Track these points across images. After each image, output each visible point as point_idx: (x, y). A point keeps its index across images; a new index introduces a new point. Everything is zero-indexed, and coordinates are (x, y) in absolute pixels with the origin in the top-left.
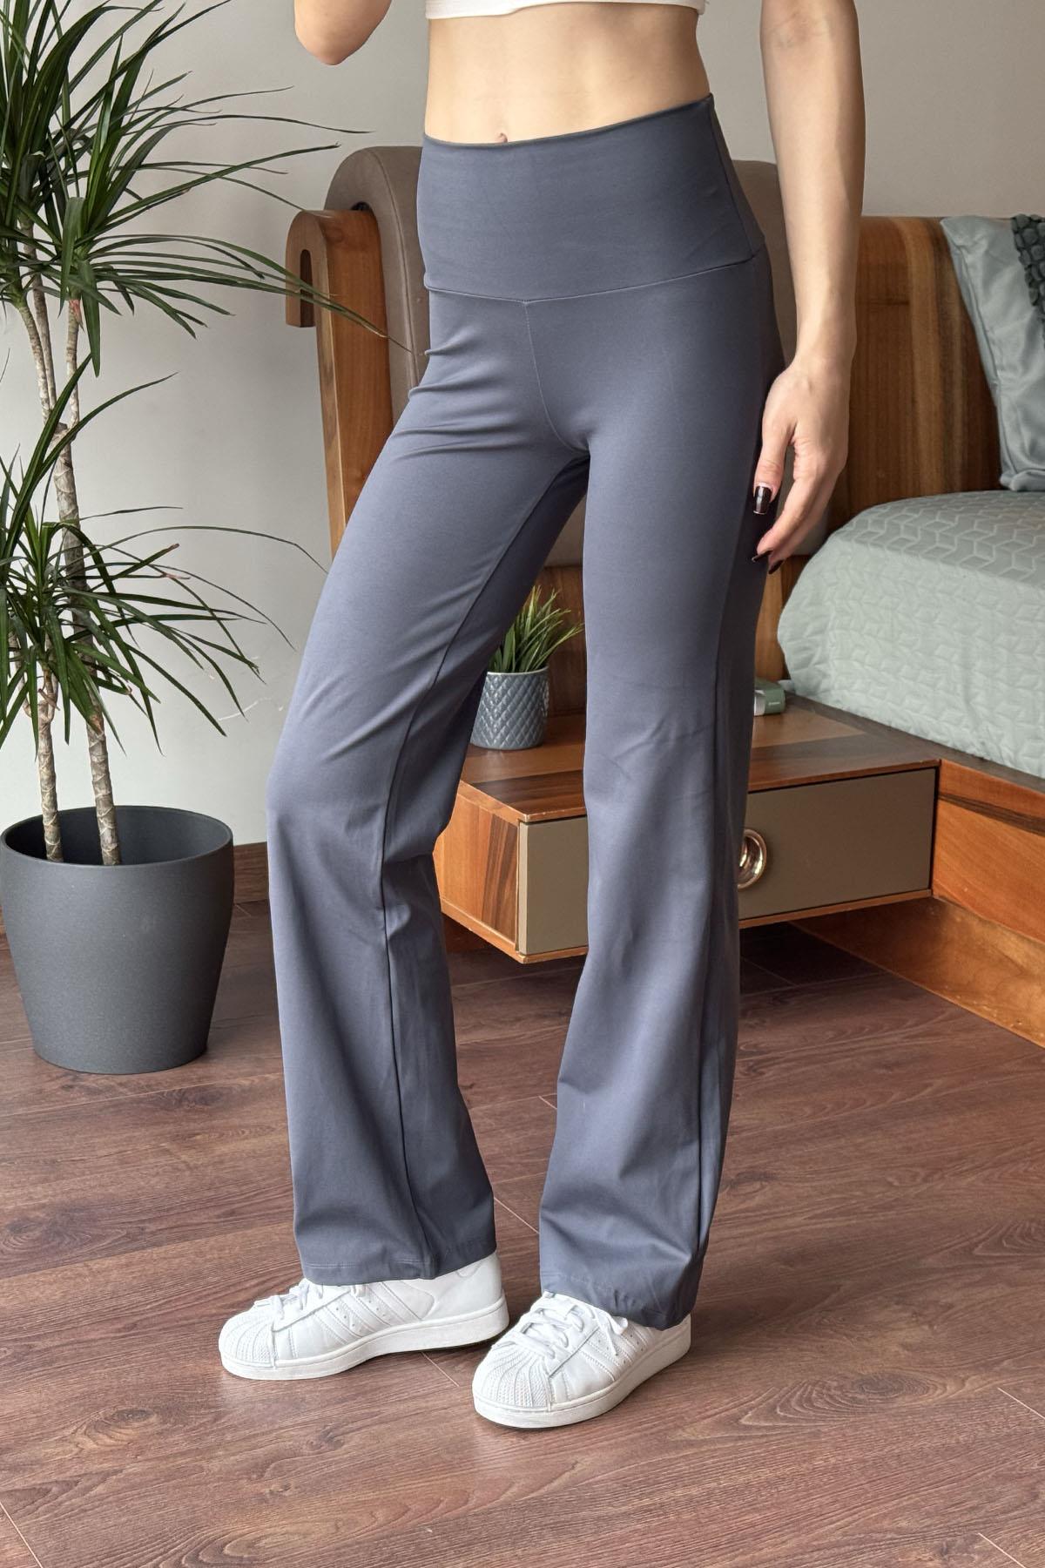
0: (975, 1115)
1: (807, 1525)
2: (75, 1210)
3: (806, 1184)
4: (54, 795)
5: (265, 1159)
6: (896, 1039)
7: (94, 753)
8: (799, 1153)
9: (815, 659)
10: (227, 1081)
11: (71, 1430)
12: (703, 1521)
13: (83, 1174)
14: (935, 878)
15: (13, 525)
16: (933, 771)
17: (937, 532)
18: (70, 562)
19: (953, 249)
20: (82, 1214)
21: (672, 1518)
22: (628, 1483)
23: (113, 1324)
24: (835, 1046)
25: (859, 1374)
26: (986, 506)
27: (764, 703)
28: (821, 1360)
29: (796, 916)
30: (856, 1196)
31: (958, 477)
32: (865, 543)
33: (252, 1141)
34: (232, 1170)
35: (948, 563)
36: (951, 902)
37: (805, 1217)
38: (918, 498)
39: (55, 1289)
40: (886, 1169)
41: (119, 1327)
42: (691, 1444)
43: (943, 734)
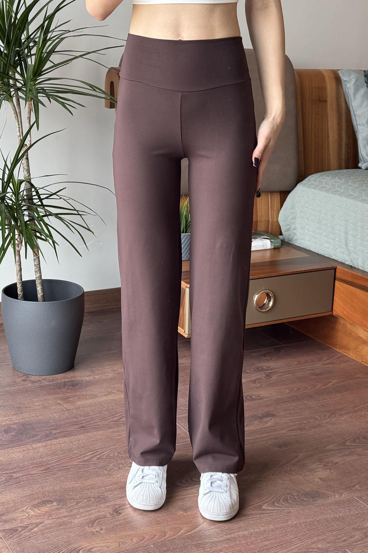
0: (347, 393)
1: (286, 546)
2: (27, 425)
3: (286, 418)
4: (21, 276)
5: (94, 407)
6: (319, 365)
7: (35, 261)
8: (284, 406)
9: (292, 229)
10: (81, 378)
11: (25, 508)
12: (249, 544)
13: (30, 412)
14: (334, 308)
15: (7, 180)
16: (334, 270)
17: (336, 184)
18: (27, 194)
19: (343, 81)
20: (29, 426)
21: (238, 543)
22: (222, 530)
23: (40, 468)
24: (297, 367)
25: (304, 490)
26: (354, 175)
27: (273, 244)
28: (291, 484)
29: (284, 321)
30: (304, 423)
31: (343, 164)
32: (310, 187)
33: (90, 400)
34: (82, 411)
35: (340, 196)
36: (339, 317)
37: (286, 430)
38: (329, 171)
39: (20, 454)
40: (315, 413)
41: (43, 469)
42: (245, 515)
43: (337, 257)
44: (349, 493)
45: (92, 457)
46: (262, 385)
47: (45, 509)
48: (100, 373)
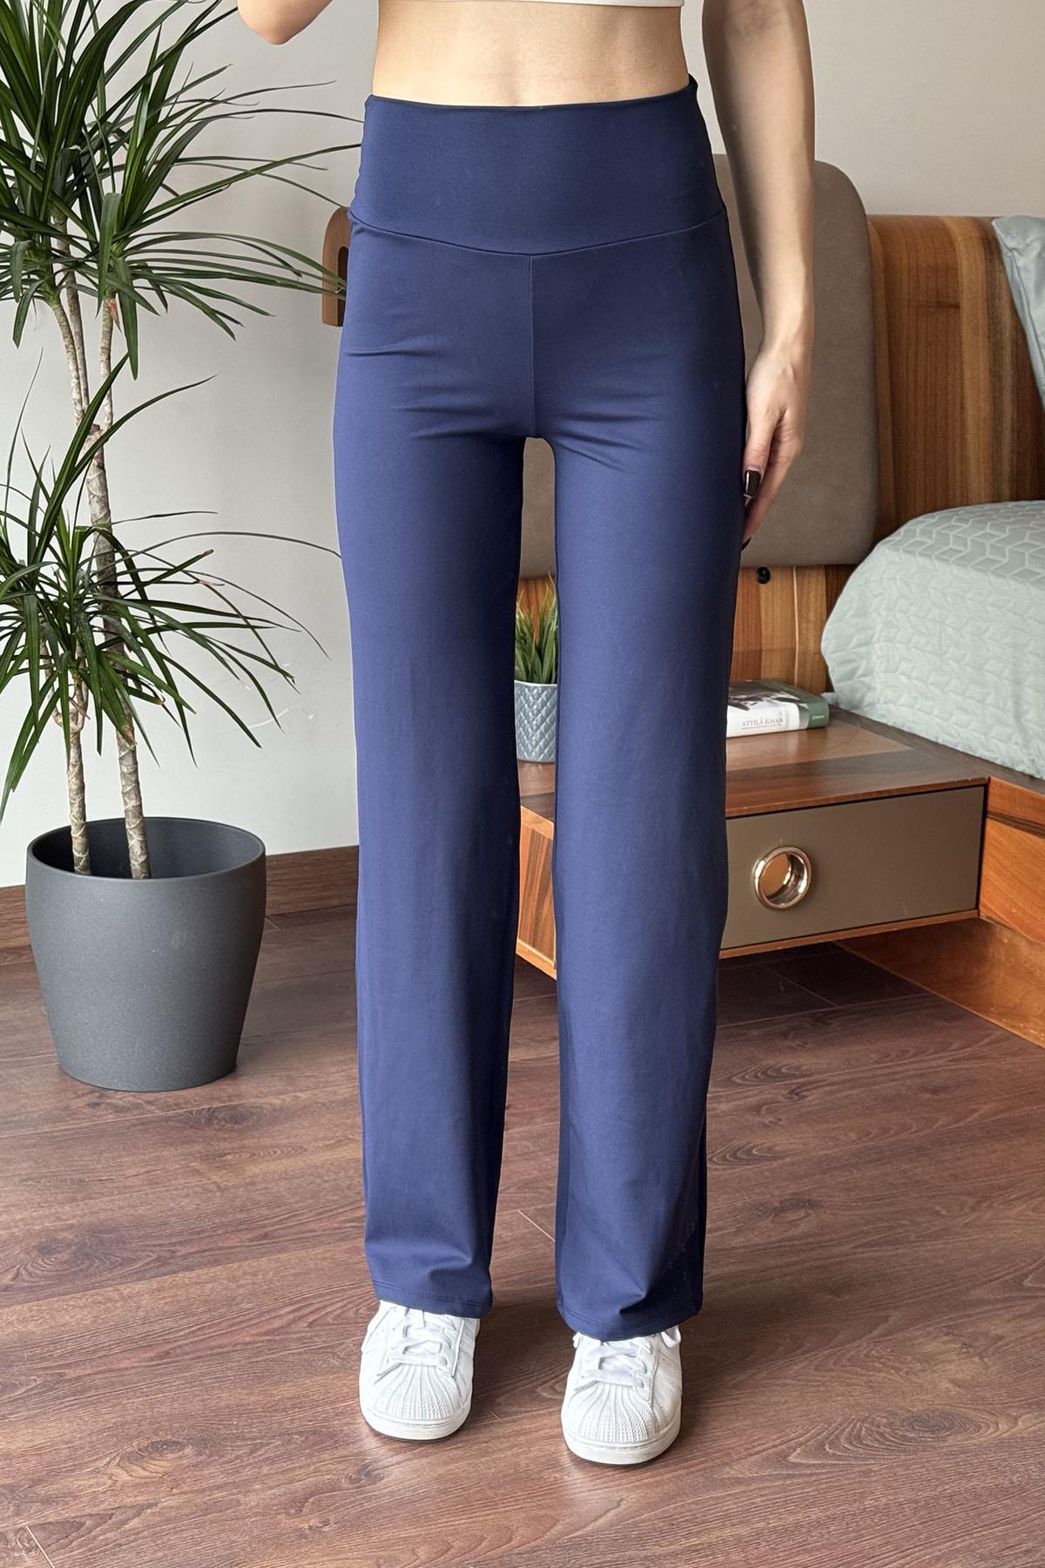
0: (1024, 1141)
2: (105, 1232)
3: (852, 1213)
4: (83, 806)
5: (298, 1181)
6: (940, 1062)
7: (124, 762)
8: (844, 1179)
9: (860, 672)
10: (257, 1099)
11: (105, 1462)
13: (112, 1194)
14: (982, 898)
15: (43, 529)
16: (983, 788)
17: (988, 543)
18: (101, 568)
19: (1004, 251)
20: (111, 1235)
21: (721, 1558)
22: (675, 1522)
23: (145, 1352)
24: (880, 1068)
25: (909, 1411)
26: (1038, 517)
27: (807, 716)
28: (870, 1396)
29: (834, 937)
30: (903, 1225)
31: (1006, 486)
32: (912, 553)
33: (283, 1161)
34: (263, 1192)
35: (999, 576)
36: (999, 923)
37: (850, 1246)
38: (968, 508)
39: (86, 1313)
40: (934, 1197)
41: (152, 1354)
42: (738, 1481)
43: (993, 751)
44: (1036, 1418)
45: (295, 1321)
47: (160, 1465)
48: (311, 1085)
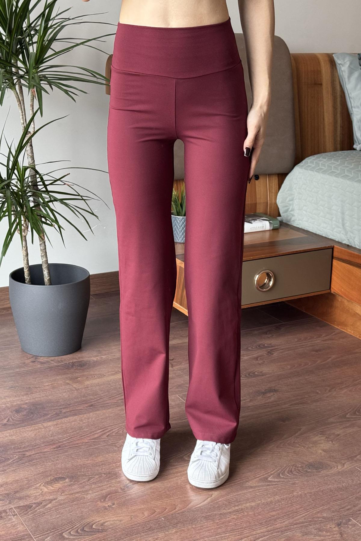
0: (346, 368)
1: (292, 516)
2: (38, 405)
3: (289, 393)
4: (28, 260)
5: (102, 386)
7: (41, 246)
8: (286, 382)
9: (290, 210)
10: (89, 359)
11: (39, 485)
12: (256, 515)
13: (40, 392)
14: (332, 286)
15: (12, 167)
16: (331, 249)
17: (333, 166)
18: (32, 180)
19: (337, 65)
20: (40, 406)
22: (230, 501)
23: (52, 446)
24: (298, 344)
25: (308, 462)
26: (349, 156)
27: (272, 225)
28: (295, 456)
29: (284, 300)
30: (307, 397)
31: (339, 146)
32: (307, 169)
33: (98, 380)
34: (91, 390)
35: (336, 177)
36: (337, 294)
37: (289, 405)
38: (326, 153)
39: (32, 433)
40: (316, 387)
41: (54, 447)
42: (251, 487)
43: (335, 236)
44: (351, 463)
45: (102, 435)
46: (264, 362)
47: (58, 485)
48: (106, 353)
